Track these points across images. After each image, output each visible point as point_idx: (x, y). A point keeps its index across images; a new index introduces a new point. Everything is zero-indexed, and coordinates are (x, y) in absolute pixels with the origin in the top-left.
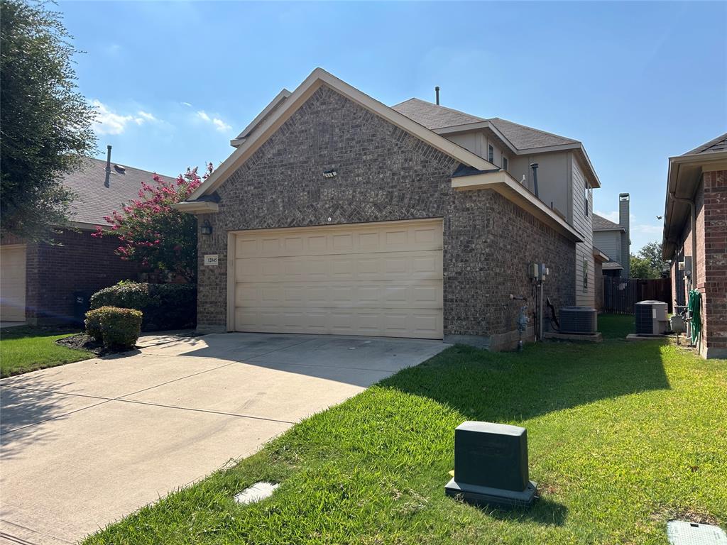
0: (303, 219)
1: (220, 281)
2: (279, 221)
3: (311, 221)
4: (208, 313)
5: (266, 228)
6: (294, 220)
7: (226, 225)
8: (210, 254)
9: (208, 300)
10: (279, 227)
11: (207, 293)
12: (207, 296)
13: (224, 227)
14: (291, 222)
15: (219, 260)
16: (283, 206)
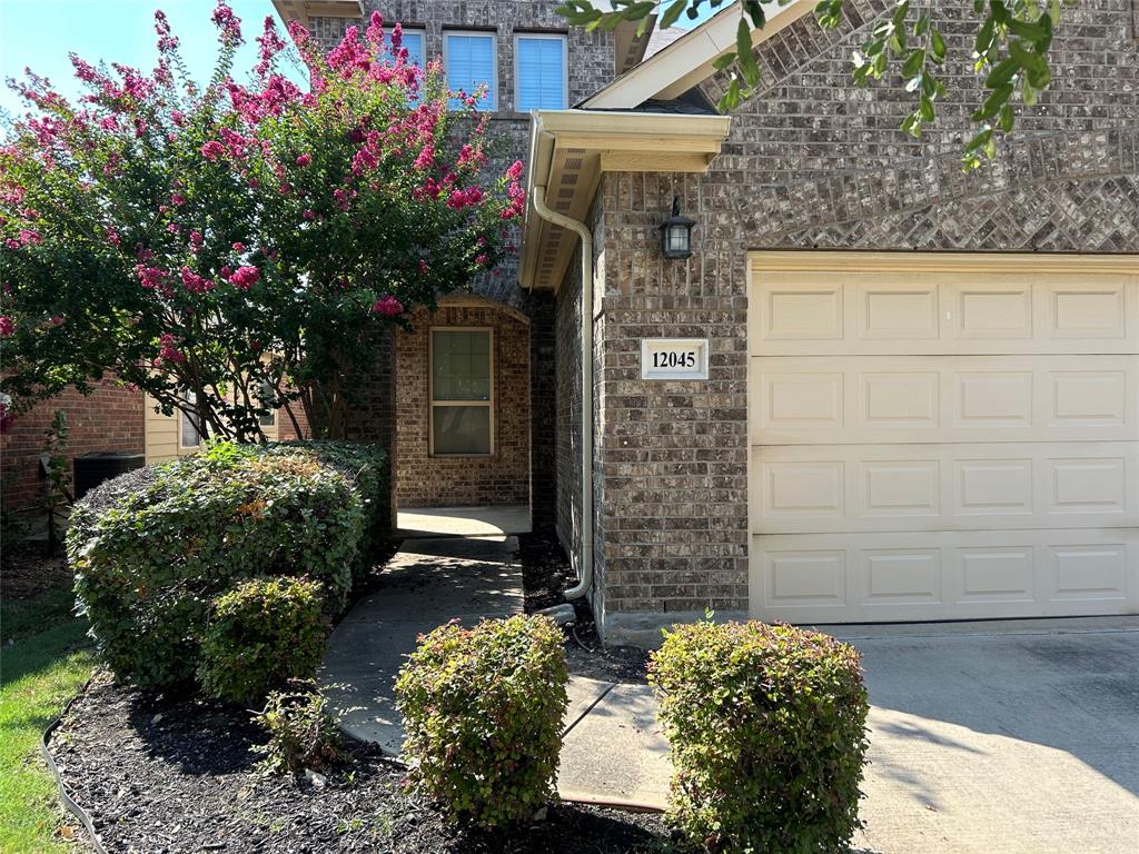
0: (1088, 228)
1: (721, 442)
2: (990, 226)
3: (1117, 238)
4: (661, 564)
5: (930, 249)
6: (1050, 226)
7: (751, 226)
8: (669, 335)
9: (660, 514)
10: (987, 249)
11: (656, 488)
12: (657, 498)
13: (739, 233)
14: (1038, 236)
15: (716, 360)
16: (1011, 176)
